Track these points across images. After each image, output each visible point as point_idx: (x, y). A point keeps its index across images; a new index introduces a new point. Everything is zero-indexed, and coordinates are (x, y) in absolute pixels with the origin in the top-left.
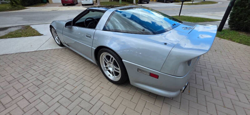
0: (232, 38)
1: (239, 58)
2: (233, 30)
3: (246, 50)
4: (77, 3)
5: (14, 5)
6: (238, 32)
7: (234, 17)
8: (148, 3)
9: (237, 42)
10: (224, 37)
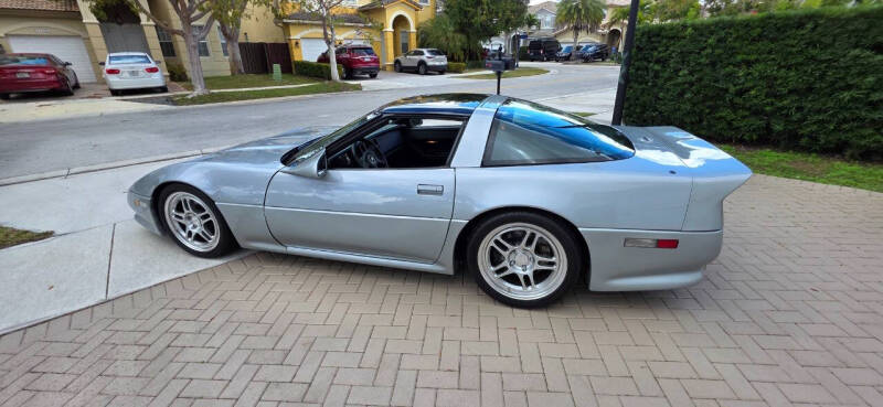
4: (77, 86)
8: (373, 76)
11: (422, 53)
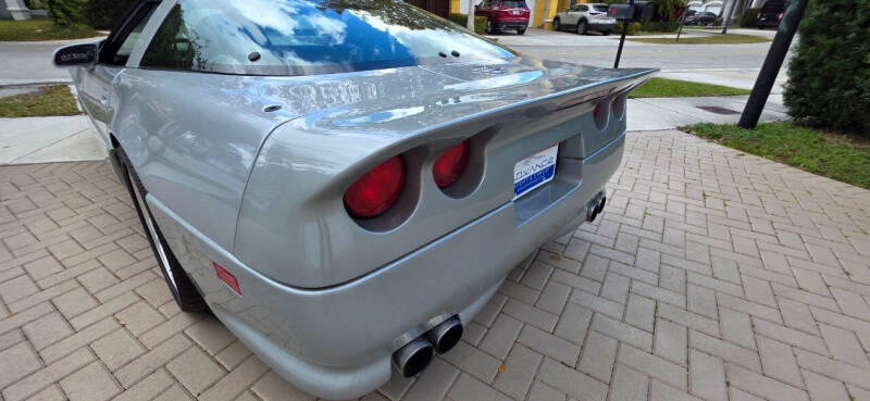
0: (790, 153)
1: (797, 230)
2: (803, 125)
3: (835, 199)
5: (59, 20)
6: (820, 135)
7: (803, 76)
9: (808, 169)
10: (757, 148)
11: (586, 9)
